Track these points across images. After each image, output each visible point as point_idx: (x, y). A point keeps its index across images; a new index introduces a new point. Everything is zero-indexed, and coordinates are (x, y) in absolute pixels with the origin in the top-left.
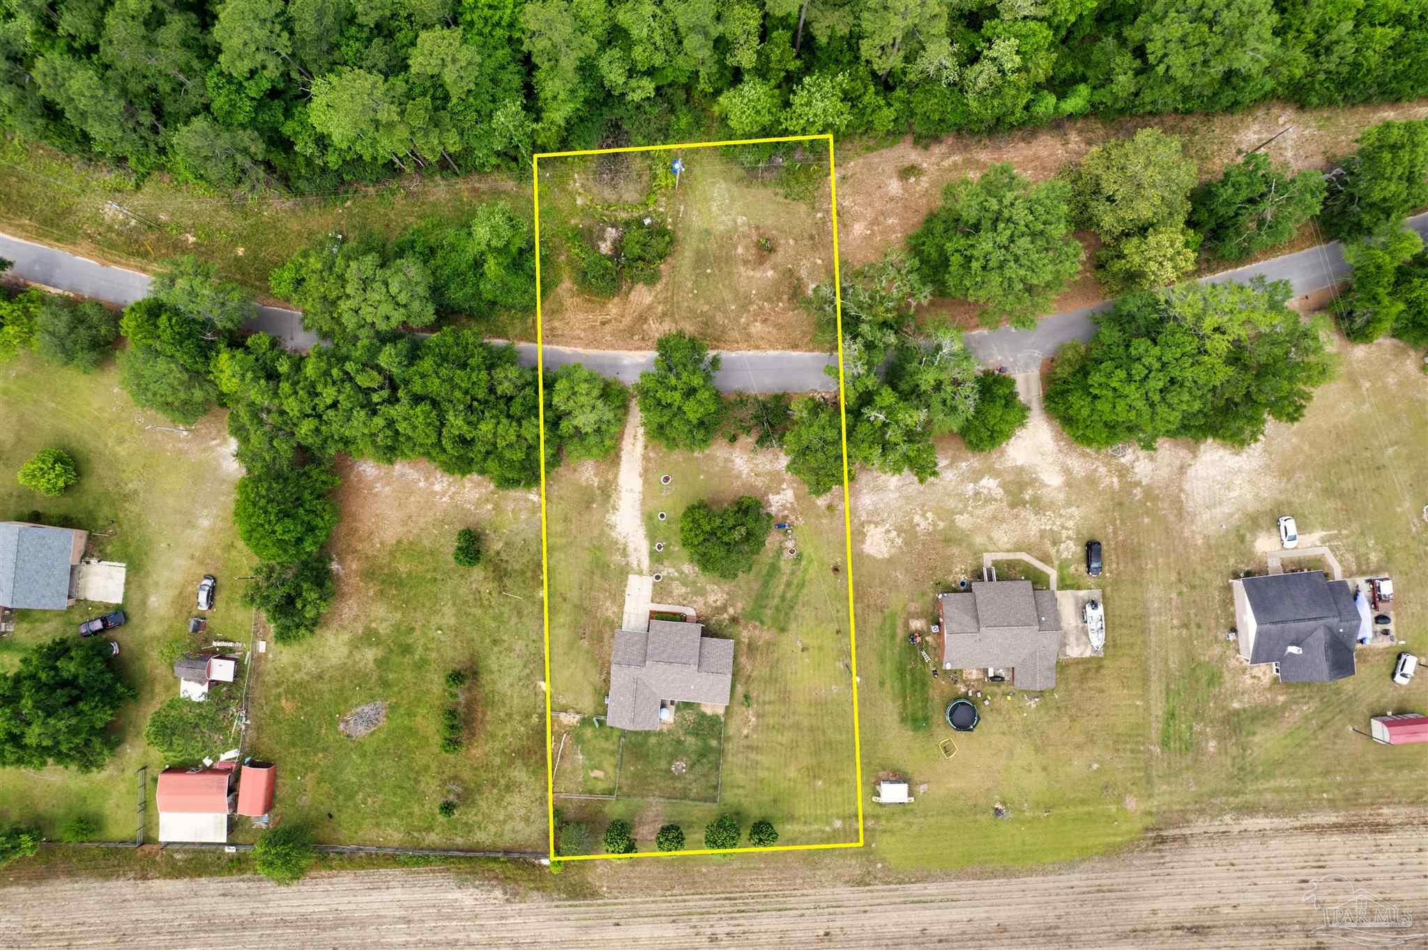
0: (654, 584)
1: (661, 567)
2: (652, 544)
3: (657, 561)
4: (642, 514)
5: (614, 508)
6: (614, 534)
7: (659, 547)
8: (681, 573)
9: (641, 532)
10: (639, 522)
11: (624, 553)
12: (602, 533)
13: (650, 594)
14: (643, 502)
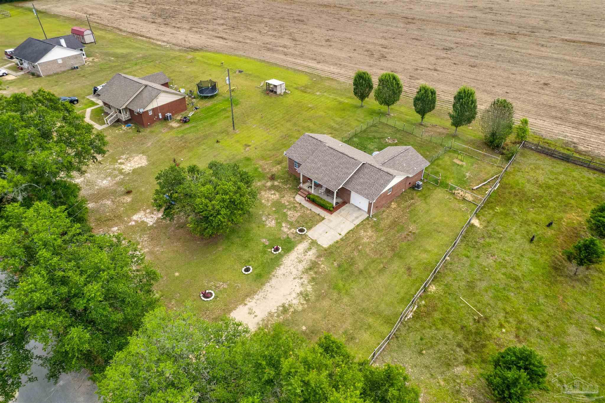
0: (309, 228)
1: (291, 236)
2: (281, 256)
3: (290, 242)
4: (263, 284)
5: (285, 310)
6: (309, 288)
7: (277, 249)
8: (279, 224)
9: (280, 271)
10: (273, 281)
11: (313, 266)
12: (320, 297)
13: (321, 224)
14: (250, 294)
